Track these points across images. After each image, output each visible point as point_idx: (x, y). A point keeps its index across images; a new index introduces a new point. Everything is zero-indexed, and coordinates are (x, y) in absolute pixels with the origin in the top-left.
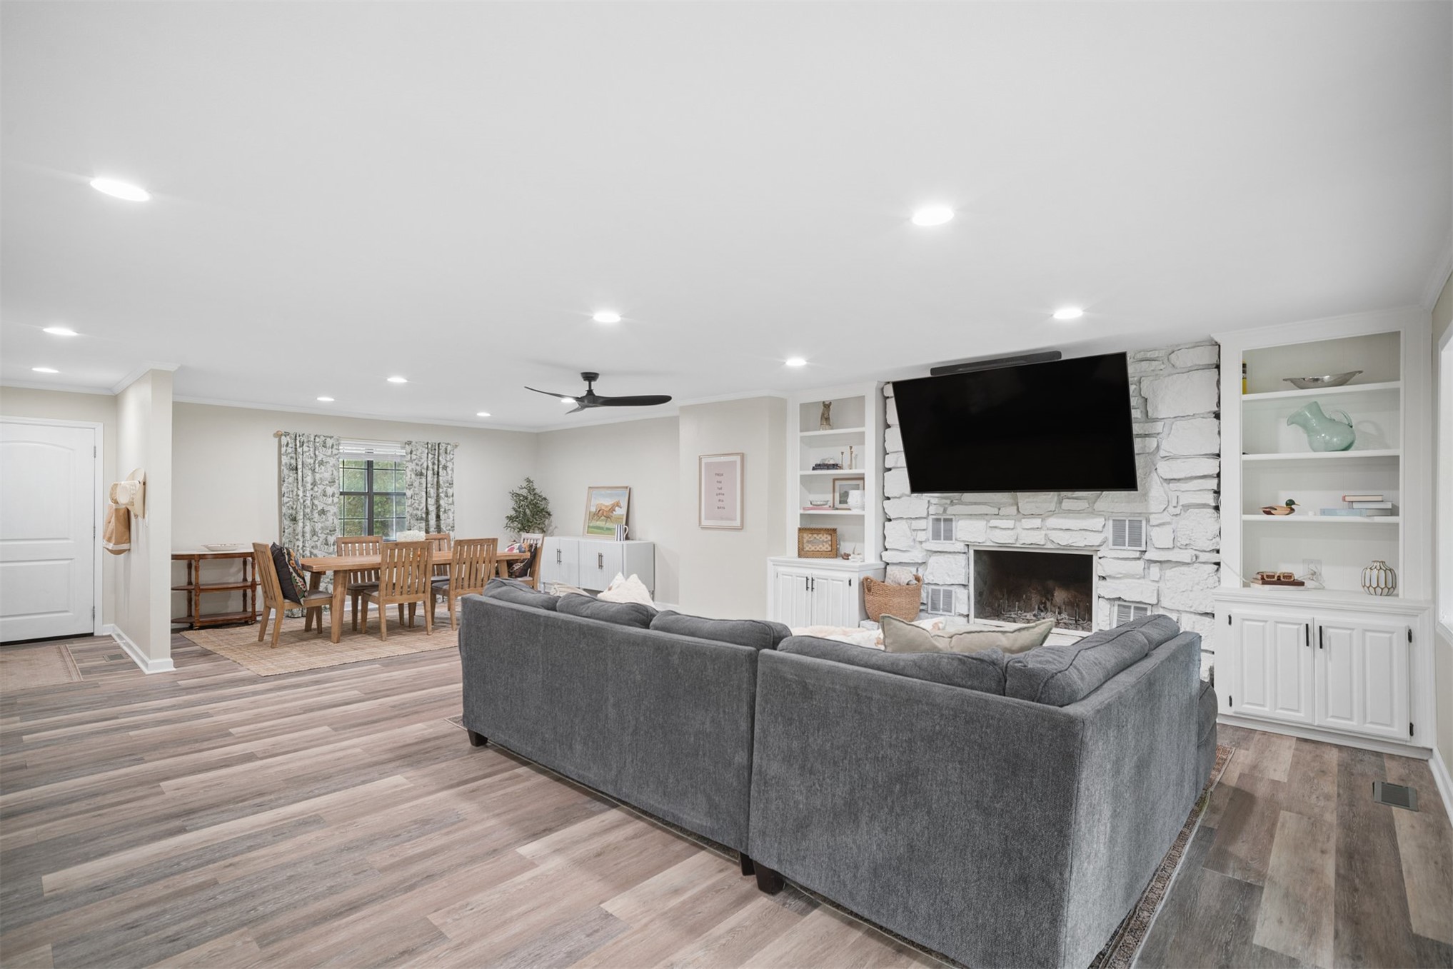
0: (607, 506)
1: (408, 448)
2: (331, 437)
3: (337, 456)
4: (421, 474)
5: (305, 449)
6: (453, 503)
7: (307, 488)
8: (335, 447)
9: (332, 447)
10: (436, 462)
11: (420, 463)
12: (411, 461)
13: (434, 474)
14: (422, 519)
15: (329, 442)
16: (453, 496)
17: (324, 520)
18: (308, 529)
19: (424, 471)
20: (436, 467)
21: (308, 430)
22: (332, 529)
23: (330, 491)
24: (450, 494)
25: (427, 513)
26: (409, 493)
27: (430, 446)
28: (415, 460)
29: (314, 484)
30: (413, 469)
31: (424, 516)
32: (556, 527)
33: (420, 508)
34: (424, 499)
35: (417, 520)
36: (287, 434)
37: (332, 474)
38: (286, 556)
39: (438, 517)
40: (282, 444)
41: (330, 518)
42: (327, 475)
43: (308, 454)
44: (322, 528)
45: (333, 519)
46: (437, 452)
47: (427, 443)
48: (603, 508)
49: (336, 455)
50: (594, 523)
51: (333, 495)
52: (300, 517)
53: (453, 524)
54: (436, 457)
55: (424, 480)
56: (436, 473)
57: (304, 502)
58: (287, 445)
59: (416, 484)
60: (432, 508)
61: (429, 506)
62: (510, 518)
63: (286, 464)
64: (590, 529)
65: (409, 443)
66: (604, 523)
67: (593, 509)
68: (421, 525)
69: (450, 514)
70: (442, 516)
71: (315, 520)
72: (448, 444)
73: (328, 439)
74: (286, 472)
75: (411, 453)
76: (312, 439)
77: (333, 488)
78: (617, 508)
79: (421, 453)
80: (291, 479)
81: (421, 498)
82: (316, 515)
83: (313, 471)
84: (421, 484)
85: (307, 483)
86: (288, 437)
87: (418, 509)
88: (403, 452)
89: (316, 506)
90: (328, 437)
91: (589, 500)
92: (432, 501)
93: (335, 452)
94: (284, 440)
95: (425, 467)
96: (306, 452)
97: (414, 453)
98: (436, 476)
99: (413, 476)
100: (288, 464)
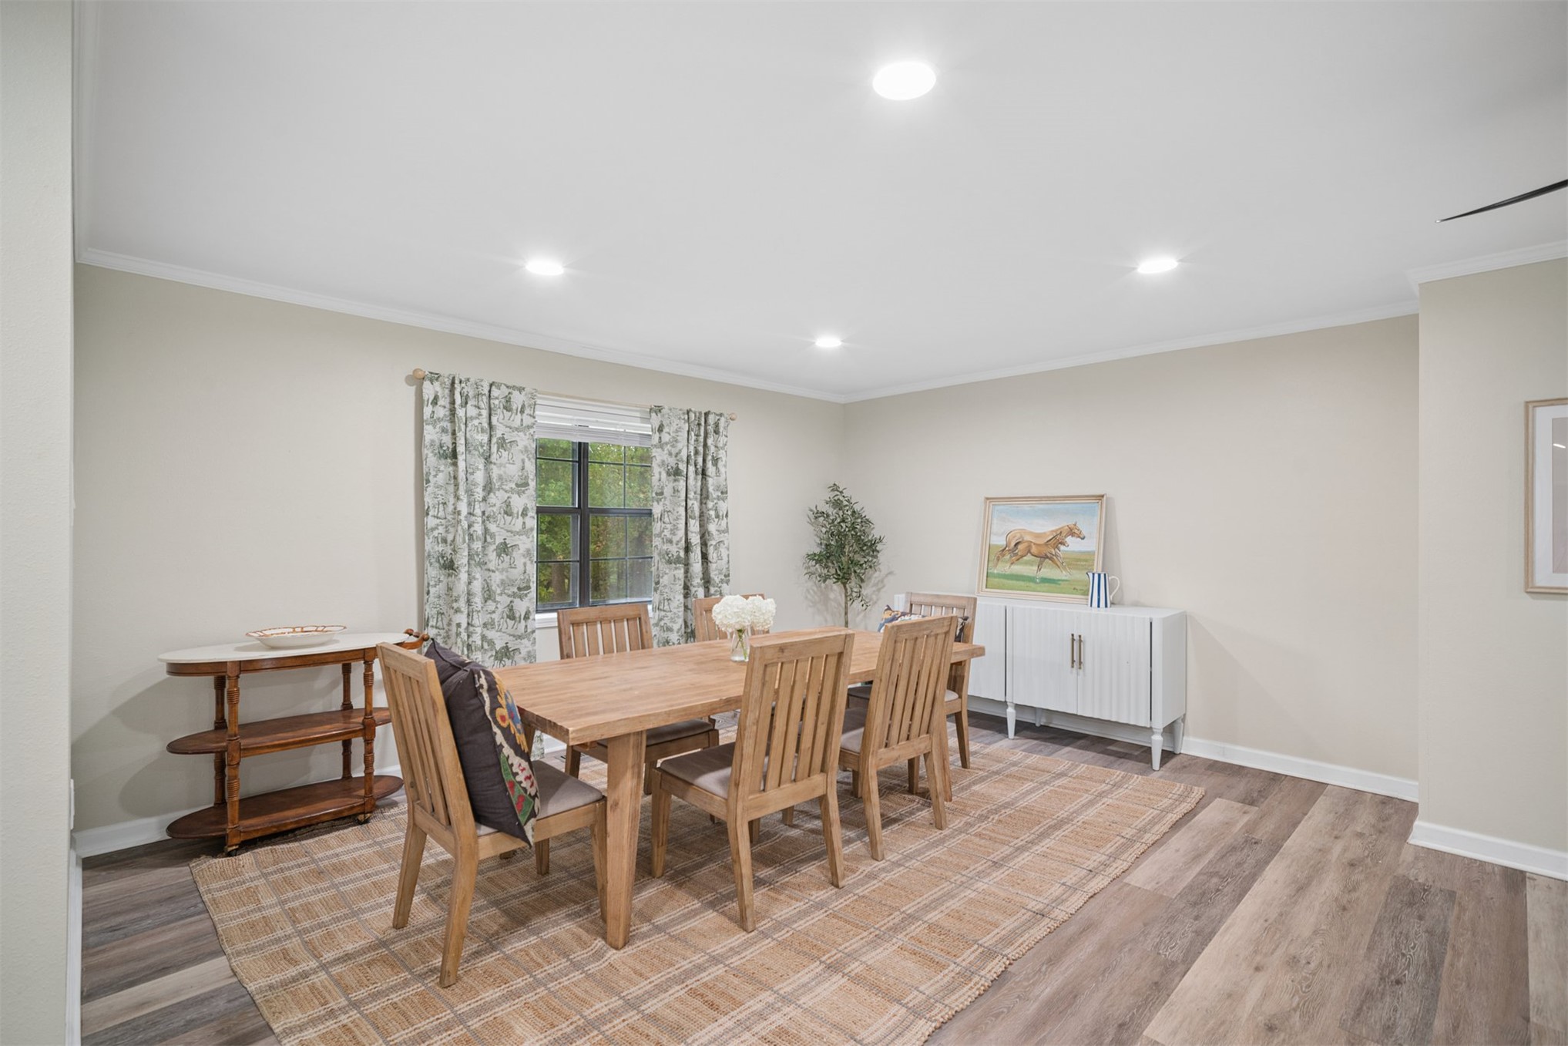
0: (1038, 536)
1: (656, 420)
2: (521, 390)
3: (531, 431)
4: (677, 472)
5: (472, 411)
6: (726, 531)
7: (476, 496)
8: (527, 411)
9: (522, 412)
10: (701, 449)
11: (674, 451)
12: (661, 445)
13: (696, 473)
14: (678, 560)
15: (518, 399)
16: (727, 516)
17: (506, 565)
18: (477, 586)
19: (682, 467)
20: (700, 460)
21: (474, 371)
22: (523, 585)
23: (518, 503)
24: (722, 512)
25: (687, 549)
26: (657, 510)
27: (692, 416)
28: (667, 443)
29: (489, 488)
30: (663, 461)
31: (682, 554)
32: (890, 573)
33: (675, 539)
34: (683, 521)
35: (669, 562)
36: (434, 377)
37: (523, 469)
38: (486, 696)
39: (705, 557)
40: (426, 397)
41: (520, 561)
42: (513, 470)
43: (476, 422)
44: (503, 582)
45: (525, 564)
46: (702, 429)
47: (688, 412)
48: (1028, 538)
49: (529, 427)
50: (1004, 568)
51: (524, 514)
52: (462, 560)
53: (728, 569)
54: (701, 439)
55: (682, 483)
56: (700, 470)
57: (470, 526)
58: (435, 402)
59: (668, 491)
60: (695, 539)
61: (690, 535)
62: (812, 557)
63: (432, 443)
64: (993, 580)
65: (658, 410)
66: (1035, 568)
67: (1000, 541)
68: (677, 571)
69: (723, 549)
70: (712, 555)
71: (491, 566)
72: (721, 415)
73: (516, 393)
74: (431, 460)
75: (660, 429)
76: (486, 391)
77: (524, 496)
78: (1069, 539)
79: (677, 431)
80: (441, 478)
81: (677, 519)
82: (492, 556)
83: (488, 459)
84: (676, 491)
85: (475, 485)
86: (437, 384)
87: (671, 542)
88: (646, 429)
89: (493, 536)
90: (514, 388)
91: (987, 522)
92: (694, 526)
93: (528, 421)
94: (429, 390)
95: (685, 459)
96: (472, 418)
97: (666, 430)
98: (700, 477)
99: (664, 475)
100: (437, 444)
